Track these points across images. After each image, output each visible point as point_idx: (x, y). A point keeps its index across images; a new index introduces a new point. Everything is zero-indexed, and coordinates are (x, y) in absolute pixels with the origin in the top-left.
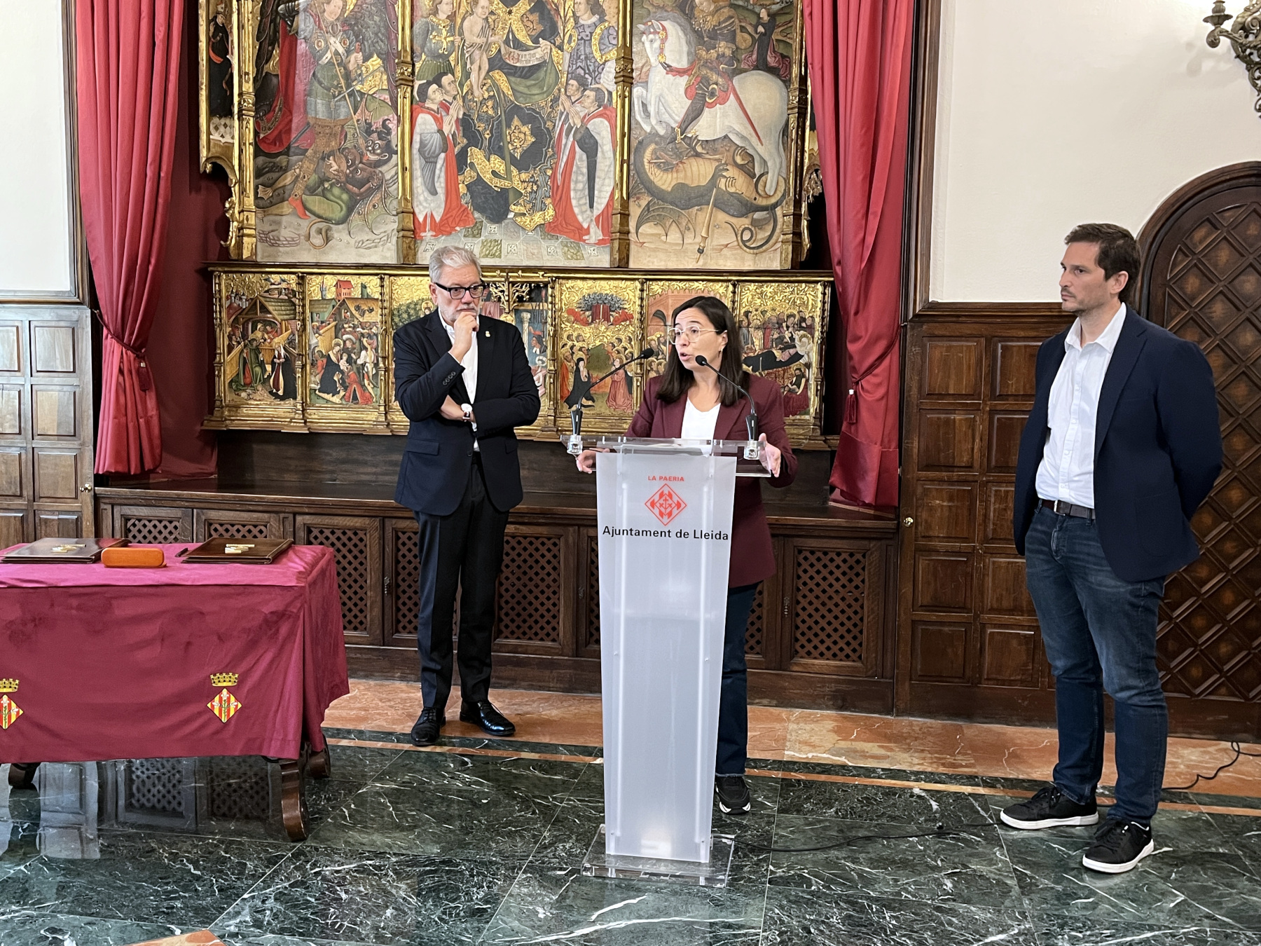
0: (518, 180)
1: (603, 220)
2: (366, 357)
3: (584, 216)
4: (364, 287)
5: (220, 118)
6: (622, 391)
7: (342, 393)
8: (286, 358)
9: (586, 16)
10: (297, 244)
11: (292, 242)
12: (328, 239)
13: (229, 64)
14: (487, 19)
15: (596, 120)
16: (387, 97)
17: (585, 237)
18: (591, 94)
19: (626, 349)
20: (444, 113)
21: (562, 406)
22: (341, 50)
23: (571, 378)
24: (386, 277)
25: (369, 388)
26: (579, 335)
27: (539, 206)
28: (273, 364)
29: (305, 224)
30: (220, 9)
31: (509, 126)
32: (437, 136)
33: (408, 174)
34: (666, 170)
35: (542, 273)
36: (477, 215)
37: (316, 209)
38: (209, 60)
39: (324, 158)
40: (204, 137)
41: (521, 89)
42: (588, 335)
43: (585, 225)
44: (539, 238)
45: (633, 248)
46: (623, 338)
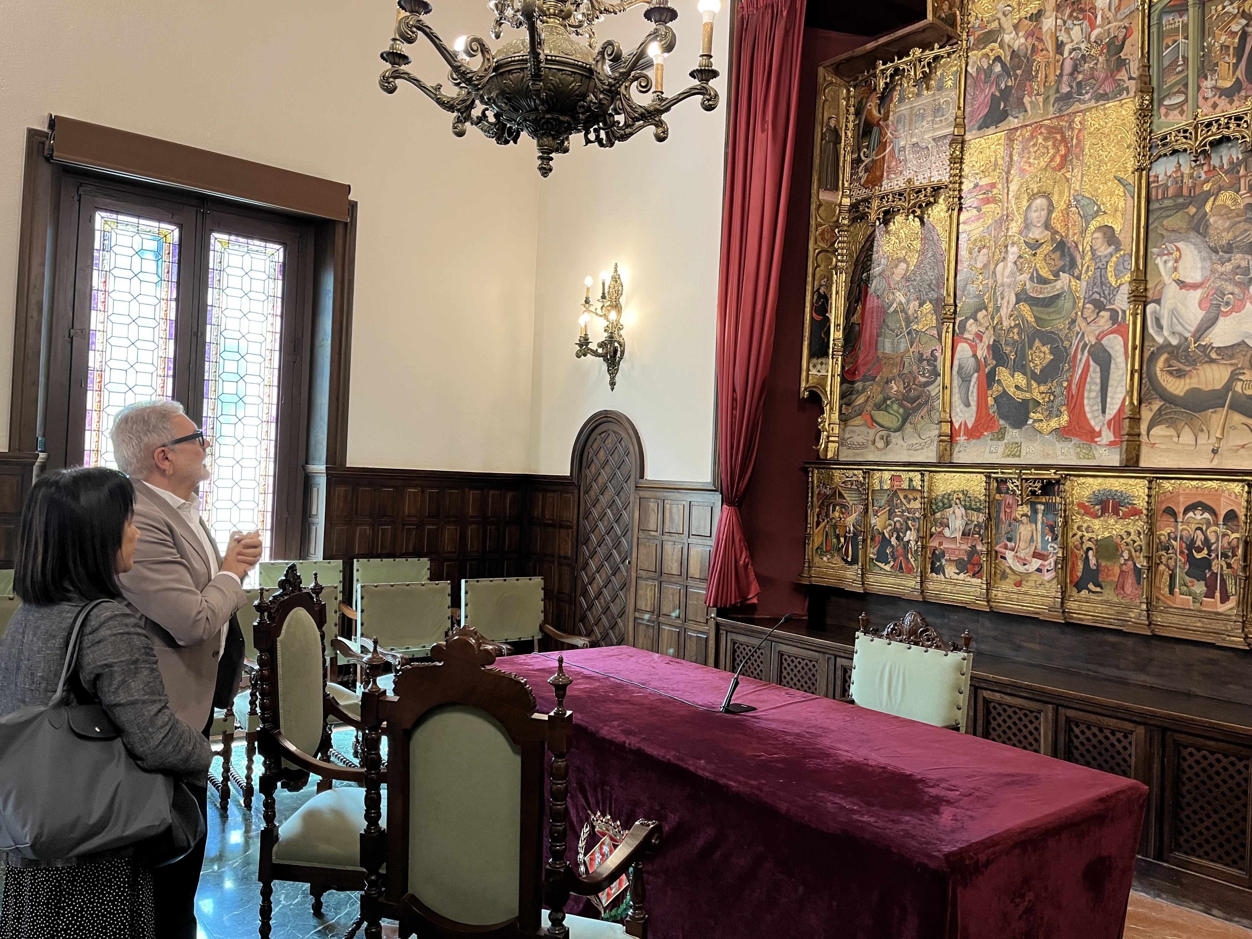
0: (1037, 392)
1: (1115, 423)
2: (910, 536)
3: (1096, 420)
4: (911, 480)
5: (818, 358)
6: (1130, 581)
7: (892, 563)
8: (854, 533)
9: (1103, 248)
10: (866, 447)
11: (863, 446)
12: (887, 443)
13: (828, 320)
14: (1015, 263)
15: (1111, 336)
16: (935, 332)
17: (1097, 439)
18: (1105, 314)
19: (1134, 542)
20: (978, 341)
21: (1071, 591)
22: (903, 300)
23: (1080, 565)
24: (927, 473)
25: (912, 561)
26: (1089, 527)
27: (1055, 413)
28: (845, 537)
29: (872, 432)
30: (823, 283)
31: (1031, 348)
32: (972, 361)
33: (948, 392)
34: (1179, 377)
35: (1053, 471)
36: (1002, 422)
37: (880, 420)
38: (812, 318)
39: (887, 382)
40: (804, 374)
41: (1043, 316)
42: (1097, 527)
43: (1097, 429)
44: (1055, 440)
45: (1144, 450)
46: (1132, 531)
